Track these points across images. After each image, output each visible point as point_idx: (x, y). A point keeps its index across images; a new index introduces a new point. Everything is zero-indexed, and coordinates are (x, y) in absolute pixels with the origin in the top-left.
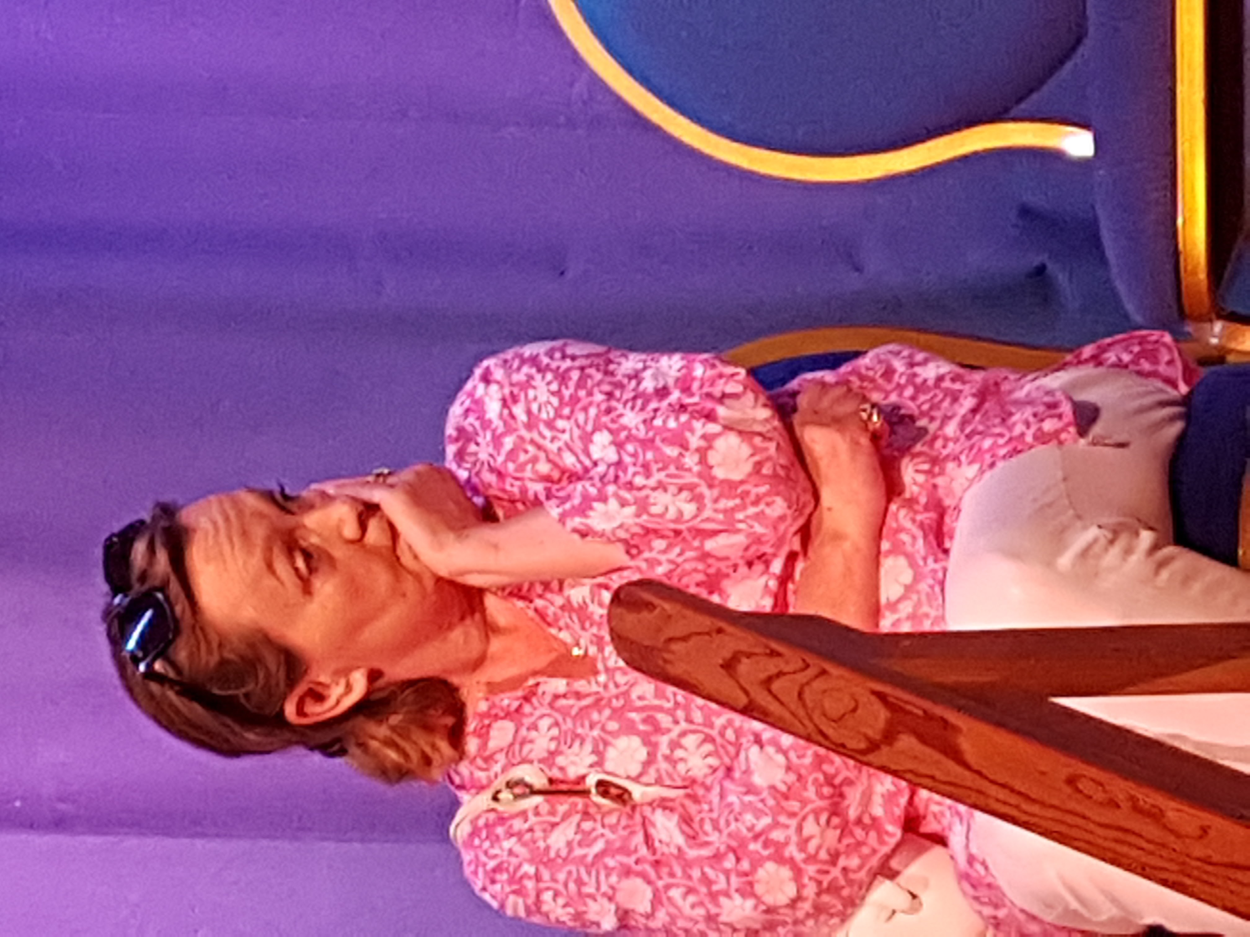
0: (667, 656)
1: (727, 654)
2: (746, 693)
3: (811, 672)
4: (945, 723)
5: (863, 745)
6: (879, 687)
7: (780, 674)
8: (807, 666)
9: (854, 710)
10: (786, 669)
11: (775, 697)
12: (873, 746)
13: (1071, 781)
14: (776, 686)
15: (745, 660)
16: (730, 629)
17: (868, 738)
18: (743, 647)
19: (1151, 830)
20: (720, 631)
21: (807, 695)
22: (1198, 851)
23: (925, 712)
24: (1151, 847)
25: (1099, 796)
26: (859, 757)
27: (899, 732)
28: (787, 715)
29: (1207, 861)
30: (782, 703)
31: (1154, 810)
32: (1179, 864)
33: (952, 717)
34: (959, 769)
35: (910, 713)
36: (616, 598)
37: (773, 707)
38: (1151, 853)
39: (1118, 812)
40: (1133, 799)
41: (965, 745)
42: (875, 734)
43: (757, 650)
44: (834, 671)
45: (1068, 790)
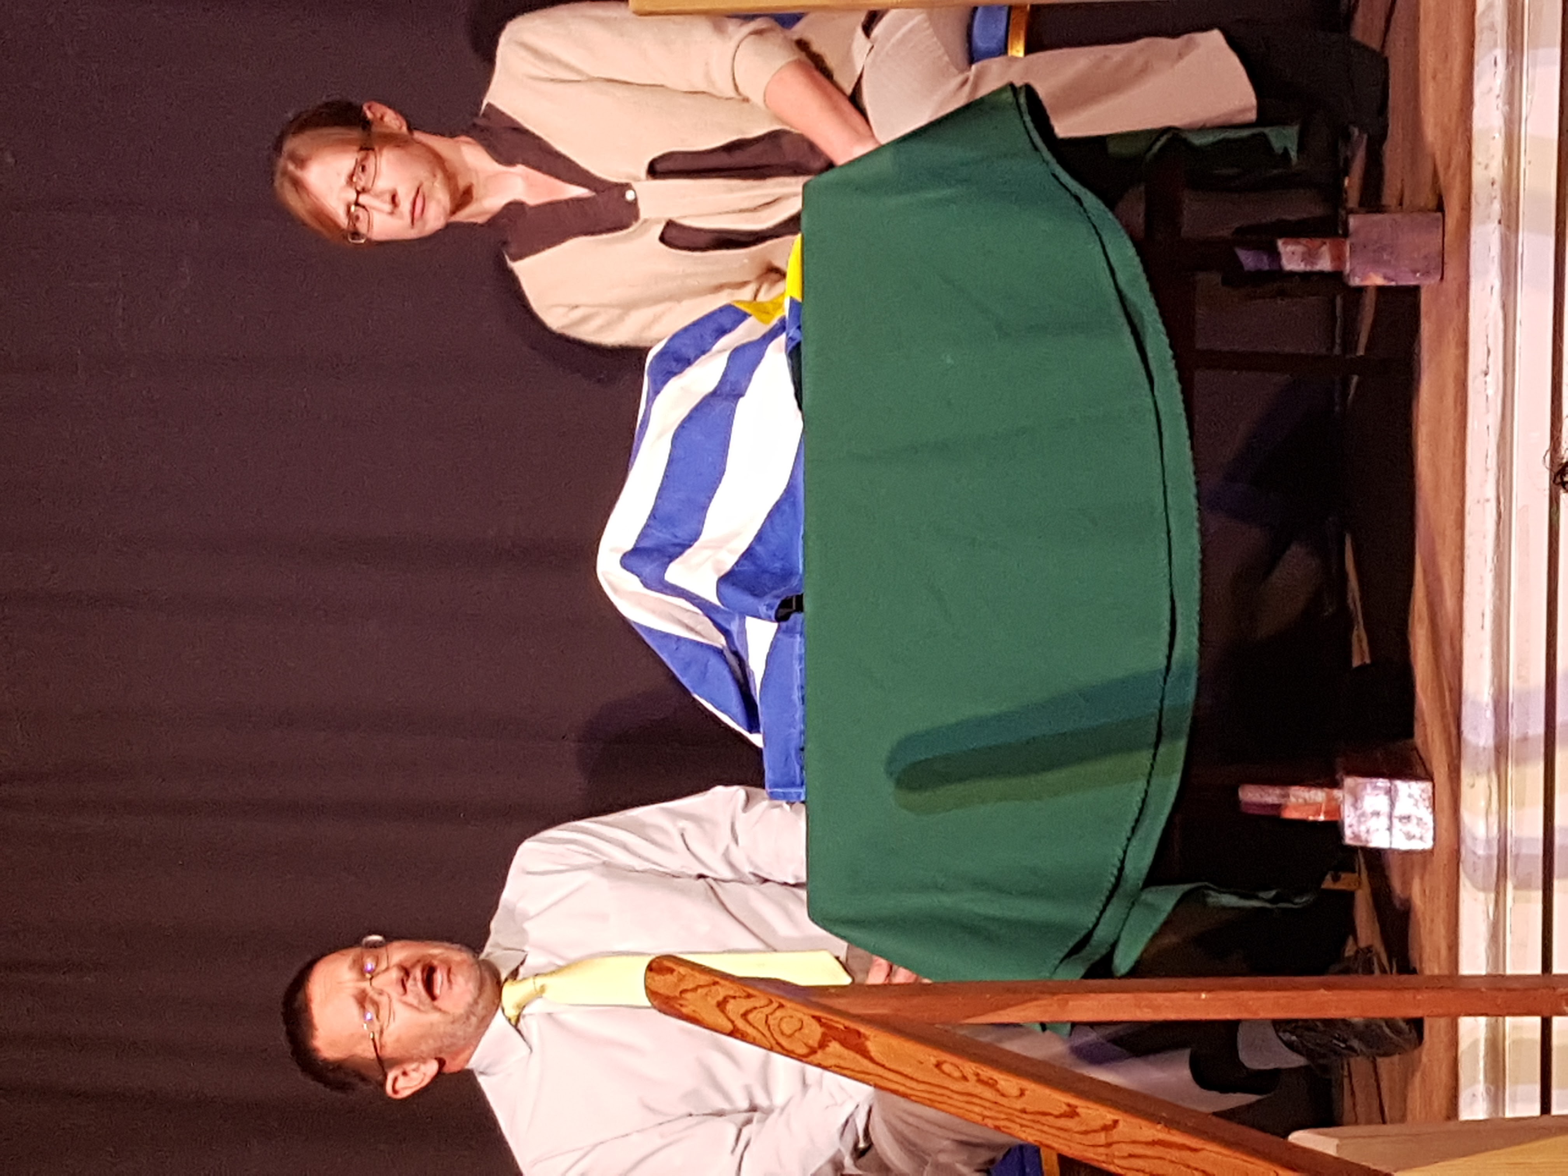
0: (682, 1002)
1: (720, 998)
2: (732, 1022)
3: (773, 1006)
4: (859, 1034)
5: (806, 1051)
6: (818, 1014)
7: (752, 1008)
8: (771, 1002)
9: (800, 1029)
10: (757, 1005)
11: (750, 1024)
12: (813, 1051)
13: (938, 1065)
14: (751, 1017)
15: (732, 1001)
16: (722, 982)
17: (810, 1047)
18: (731, 993)
19: (988, 1093)
20: (715, 983)
21: (771, 1022)
22: (1019, 1104)
23: (846, 1028)
24: (987, 1104)
25: (957, 1074)
27: (830, 1041)
28: (758, 1036)
29: (1024, 1111)
30: (754, 1027)
31: (990, 1081)
32: (1006, 1114)
33: (862, 1029)
34: (866, 1062)
35: (837, 1028)
36: (649, 967)
37: (750, 1030)
38: (990, 1109)
39: (967, 1084)
40: (977, 1075)
41: (872, 1047)
42: (814, 1042)
43: (739, 994)
44: (788, 1004)
45: (936, 1071)
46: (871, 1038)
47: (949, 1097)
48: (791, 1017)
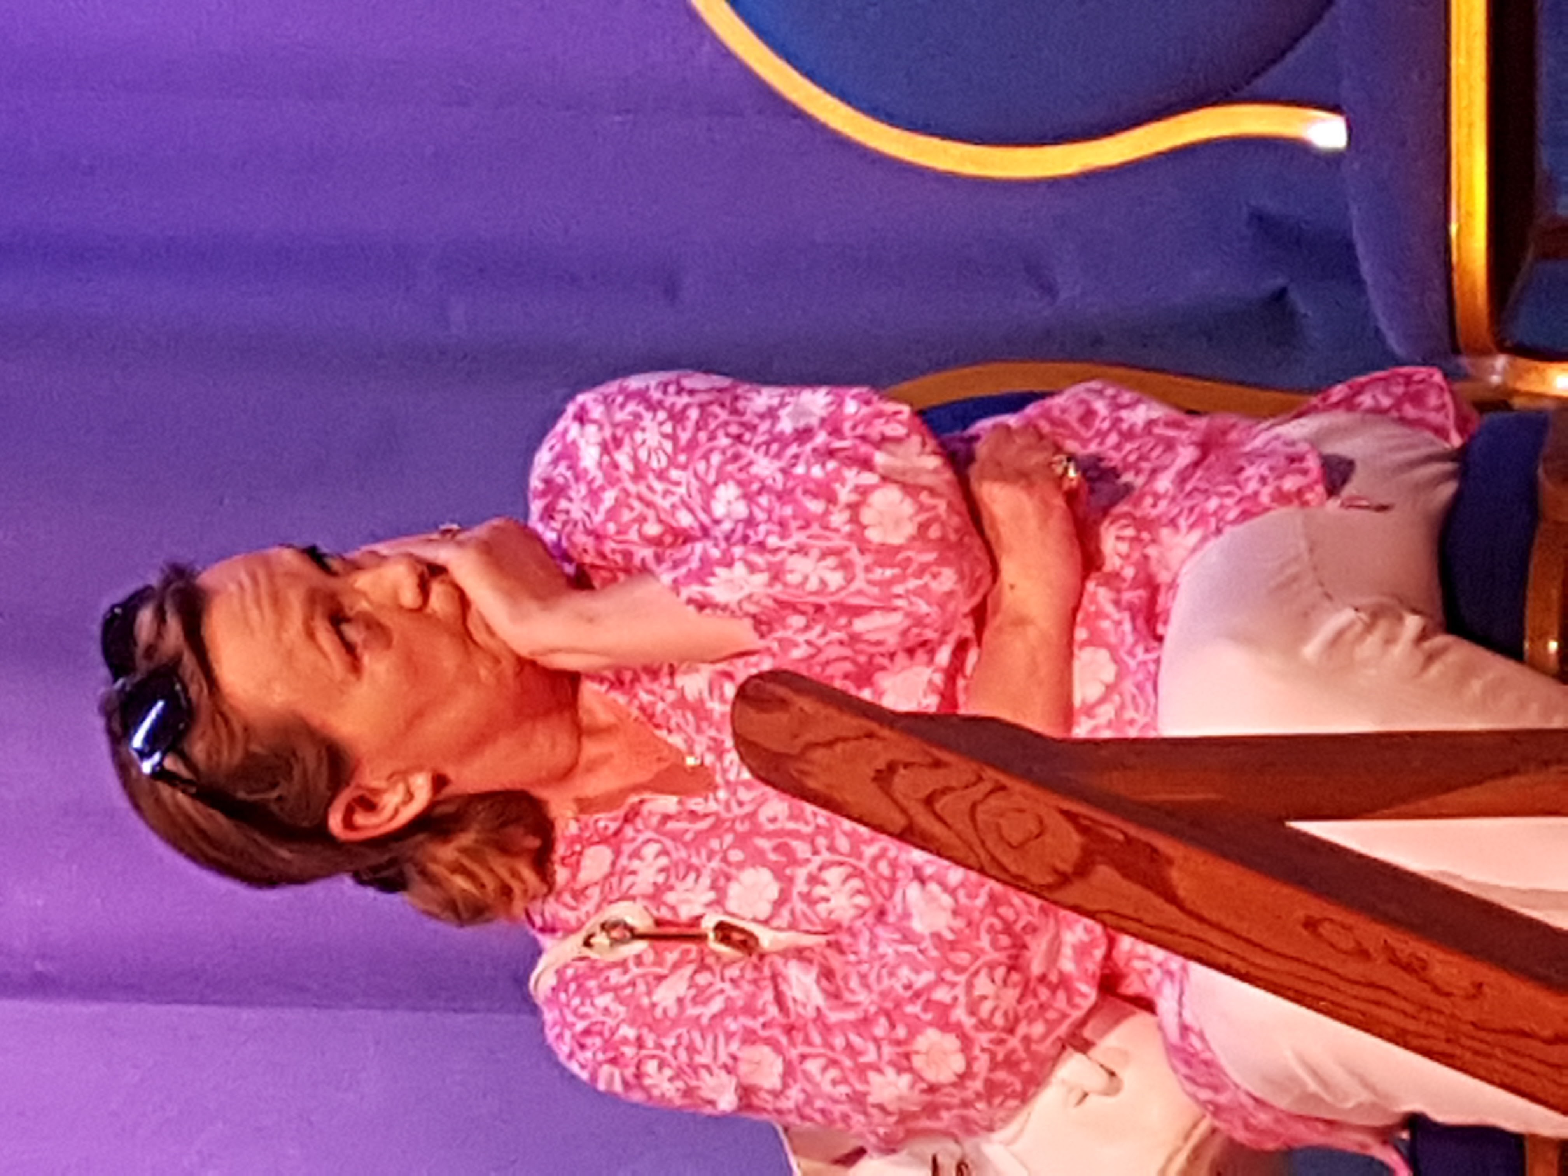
0: (804, 766)
1: (881, 764)
2: (904, 811)
3: (985, 787)
4: (1155, 852)
5: (1050, 879)
6: (1071, 806)
7: (946, 790)
8: (980, 779)
9: (1038, 836)
10: (954, 783)
11: (940, 819)
12: (1064, 880)
13: (1311, 925)
14: (941, 805)
15: (902, 771)
16: (885, 732)
17: (1056, 871)
18: (900, 755)
20: (870, 735)
21: (980, 817)
22: (1470, 1013)
23: (1126, 836)
25: (1348, 944)
26: (1046, 894)
27: (1096, 863)
28: (954, 842)
29: (1481, 1026)
30: (948, 825)
31: (1414, 963)
32: (1445, 1029)
33: (1163, 844)
34: (1171, 910)
35: (1110, 839)
36: (742, 693)
37: (937, 829)
39: (1369, 965)
40: (1388, 948)
41: (1179, 879)
42: (1065, 863)
43: (918, 759)
44: (1017, 786)
45: (1306, 936)
46: (1179, 861)
47: (1331, 988)
48: (1021, 811)
